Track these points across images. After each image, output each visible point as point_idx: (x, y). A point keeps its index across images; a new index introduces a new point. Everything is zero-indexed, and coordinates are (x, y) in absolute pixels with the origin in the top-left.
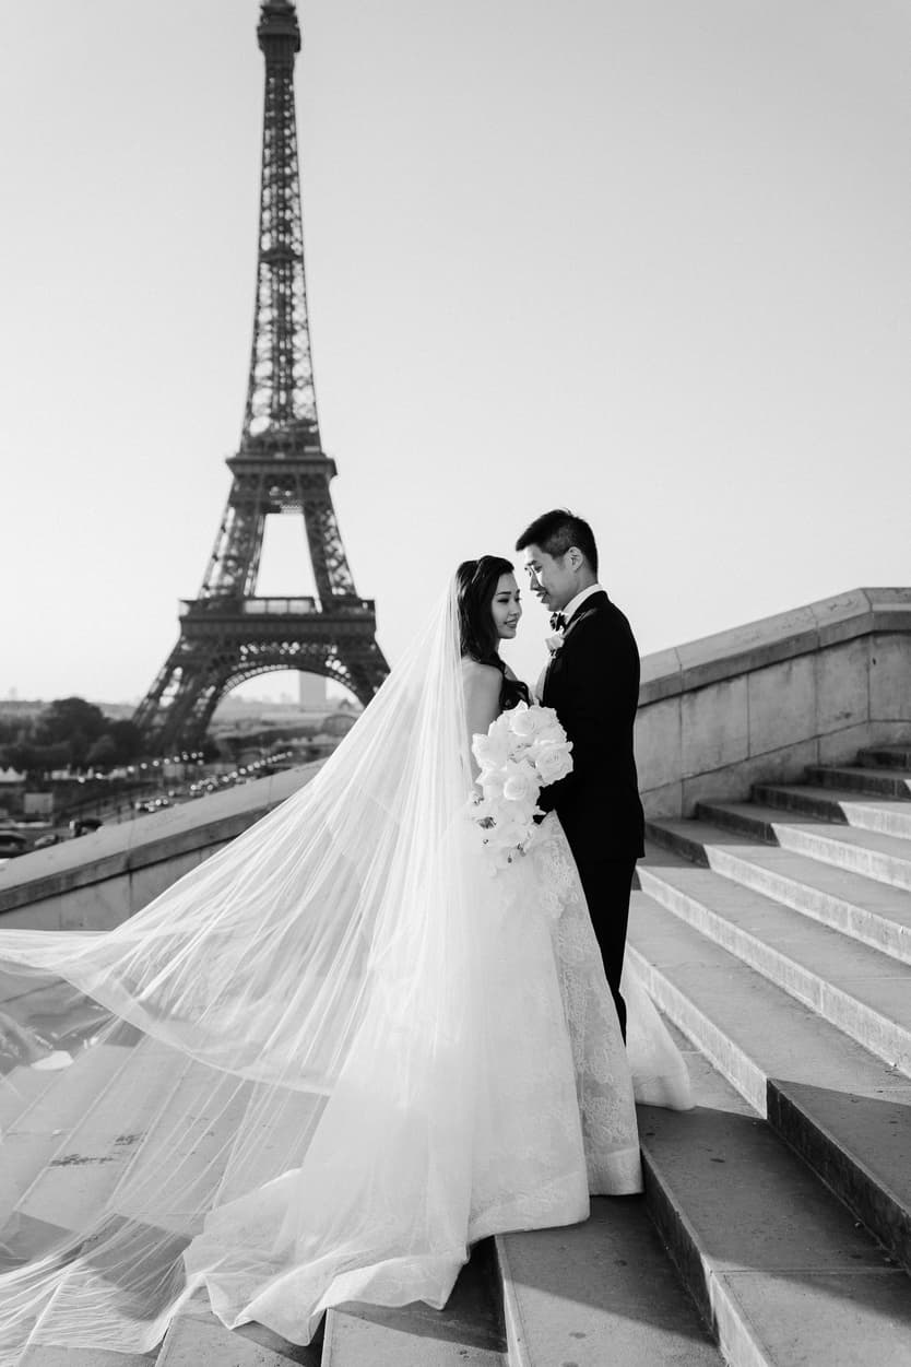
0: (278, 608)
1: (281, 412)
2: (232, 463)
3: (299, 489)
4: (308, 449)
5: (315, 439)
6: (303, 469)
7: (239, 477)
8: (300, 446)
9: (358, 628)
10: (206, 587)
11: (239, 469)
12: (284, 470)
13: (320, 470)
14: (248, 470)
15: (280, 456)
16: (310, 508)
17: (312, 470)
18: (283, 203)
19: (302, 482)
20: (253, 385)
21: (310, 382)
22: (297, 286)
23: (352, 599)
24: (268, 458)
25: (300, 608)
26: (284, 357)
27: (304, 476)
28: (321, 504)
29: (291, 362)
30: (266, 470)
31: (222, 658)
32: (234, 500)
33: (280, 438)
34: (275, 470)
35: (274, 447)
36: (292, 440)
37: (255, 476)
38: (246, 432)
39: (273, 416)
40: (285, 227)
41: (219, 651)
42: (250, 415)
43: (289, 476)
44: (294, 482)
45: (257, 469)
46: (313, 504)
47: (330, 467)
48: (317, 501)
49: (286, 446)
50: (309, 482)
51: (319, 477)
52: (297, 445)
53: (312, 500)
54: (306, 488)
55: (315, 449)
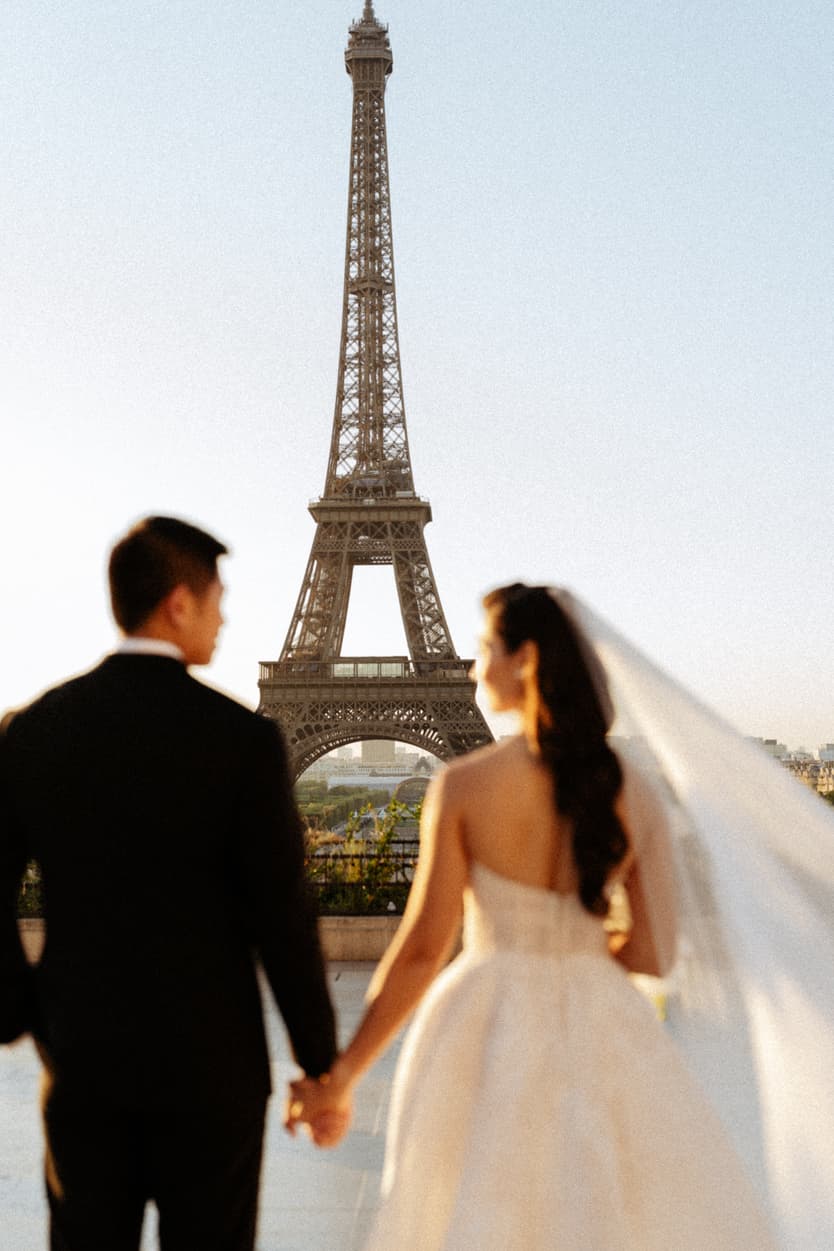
0: (368, 671)
1: (369, 452)
2: (316, 511)
3: (390, 538)
4: (399, 494)
5: (407, 482)
6: (394, 516)
7: (325, 528)
8: (391, 490)
9: (456, 693)
10: (288, 647)
11: (325, 517)
12: (374, 517)
13: (413, 516)
14: (335, 517)
15: (370, 501)
16: (404, 559)
17: (404, 517)
18: (372, 231)
19: (393, 531)
20: (339, 424)
21: (401, 420)
22: (387, 315)
23: (449, 658)
24: (358, 505)
25: (393, 671)
26: (373, 393)
27: (395, 524)
28: (414, 553)
29: (380, 398)
30: (354, 517)
31: (307, 727)
32: (317, 554)
33: (369, 482)
34: (364, 517)
35: (363, 491)
36: (382, 483)
37: (342, 524)
38: (331, 475)
39: (362, 458)
40: (374, 255)
41: (304, 720)
42: (335, 455)
43: (379, 524)
44: (385, 530)
45: (344, 517)
46: (405, 554)
47: (426, 513)
48: (409, 551)
49: (376, 490)
50: (402, 529)
51: (412, 523)
52: (388, 489)
53: (404, 550)
54: (398, 536)
55: (408, 493)
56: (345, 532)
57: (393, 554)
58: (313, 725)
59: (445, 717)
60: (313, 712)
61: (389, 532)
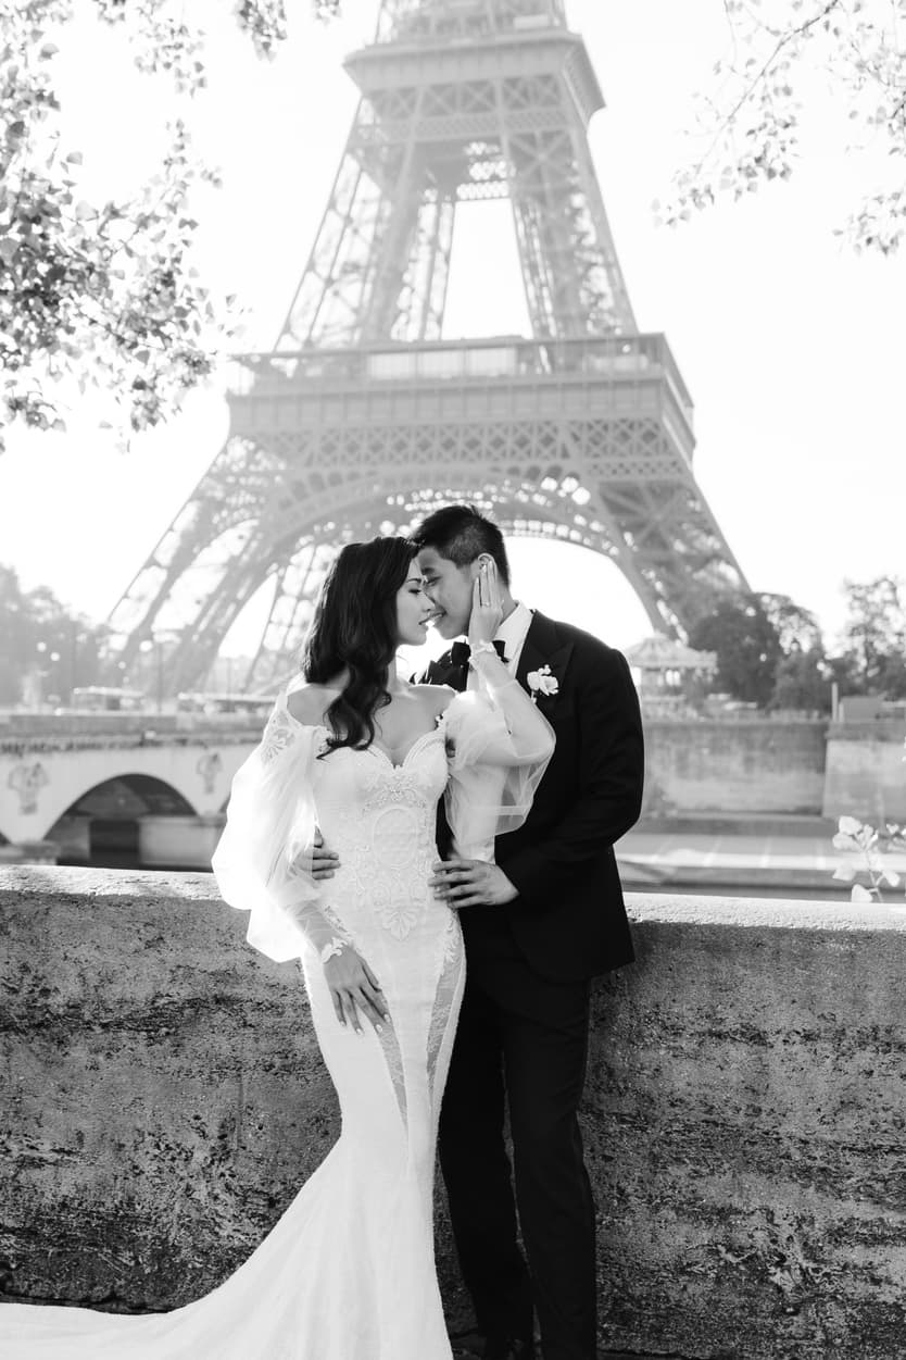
0: (442, 366)
2: (357, 64)
3: (501, 110)
4: (522, 22)
5: (539, 1)
6: (511, 66)
7: (375, 96)
8: (503, 20)
9: (626, 406)
12: (470, 71)
13: (549, 63)
14: (393, 79)
16: (526, 147)
17: (528, 67)
19: (506, 95)
25: (493, 364)
27: (512, 82)
28: (548, 137)
30: (433, 75)
31: (316, 480)
33: (465, 7)
34: (450, 70)
35: (446, 25)
37: (407, 92)
41: (309, 463)
43: (479, 85)
44: (491, 96)
45: (410, 74)
46: (530, 139)
48: (538, 133)
49: (476, 22)
50: (525, 94)
51: (547, 79)
52: (499, 19)
53: (526, 130)
54: (516, 105)
55: (541, 20)
56: (412, 105)
57: (505, 141)
58: (325, 473)
59: (596, 450)
60: (329, 449)
61: (499, 97)
